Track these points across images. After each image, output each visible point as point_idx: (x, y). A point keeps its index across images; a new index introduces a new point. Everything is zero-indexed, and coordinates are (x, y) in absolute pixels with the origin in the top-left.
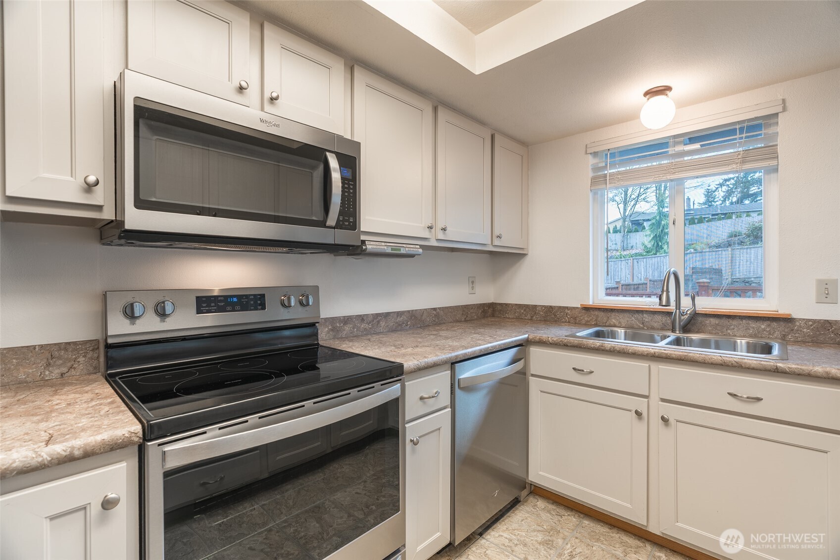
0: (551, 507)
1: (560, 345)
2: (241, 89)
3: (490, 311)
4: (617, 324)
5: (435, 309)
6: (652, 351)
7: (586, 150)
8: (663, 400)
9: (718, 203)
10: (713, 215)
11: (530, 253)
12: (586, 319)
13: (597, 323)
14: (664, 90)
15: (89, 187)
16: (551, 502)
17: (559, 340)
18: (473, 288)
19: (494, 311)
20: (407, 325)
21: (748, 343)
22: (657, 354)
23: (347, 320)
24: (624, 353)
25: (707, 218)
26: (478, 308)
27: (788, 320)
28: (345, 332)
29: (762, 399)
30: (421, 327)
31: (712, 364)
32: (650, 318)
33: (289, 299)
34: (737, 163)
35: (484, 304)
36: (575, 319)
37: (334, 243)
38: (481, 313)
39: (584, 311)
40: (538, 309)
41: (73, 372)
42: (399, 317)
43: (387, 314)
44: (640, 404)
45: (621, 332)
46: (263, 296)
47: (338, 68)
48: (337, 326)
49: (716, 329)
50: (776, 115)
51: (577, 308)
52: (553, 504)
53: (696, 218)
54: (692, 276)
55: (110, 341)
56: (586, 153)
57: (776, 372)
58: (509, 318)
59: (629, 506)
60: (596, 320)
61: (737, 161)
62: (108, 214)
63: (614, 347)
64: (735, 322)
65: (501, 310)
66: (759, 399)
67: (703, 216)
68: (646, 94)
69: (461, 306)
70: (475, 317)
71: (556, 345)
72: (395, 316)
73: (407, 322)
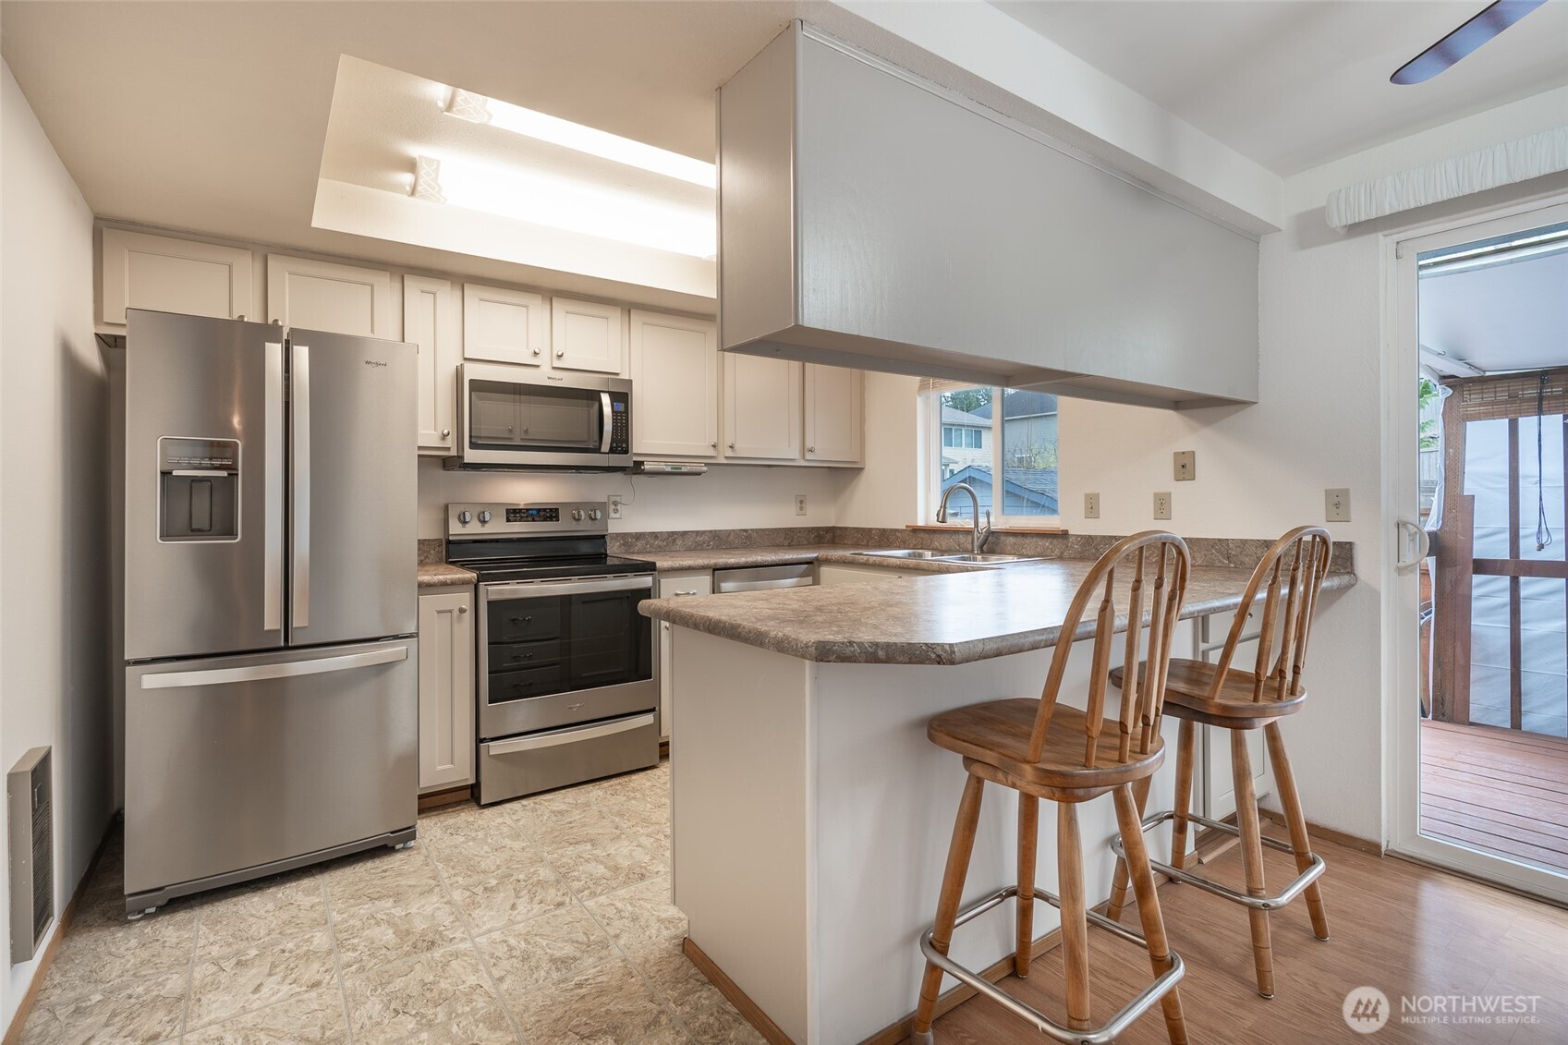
2: (536, 353)
3: (829, 536)
4: (939, 547)
5: (746, 531)
11: (868, 467)
12: (910, 540)
13: (922, 546)
15: (444, 437)
18: (801, 508)
19: (831, 536)
23: (639, 536)
26: (809, 532)
27: (1062, 536)
28: (637, 548)
33: (579, 512)
35: (818, 528)
37: (610, 465)
38: (814, 538)
39: (912, 533)
41: (427, 560)
43: (685, 533)
46: (557, 510)
47: (615, 316)
48: (629, 542)
49: (1014, 549)
51: (906, 530)
55: (451, 538)
60: (922, 543)
62: (453, 452)
64: (1027, 540)
65: (840, 535)
69: (782, 528)
70: (805, 542)
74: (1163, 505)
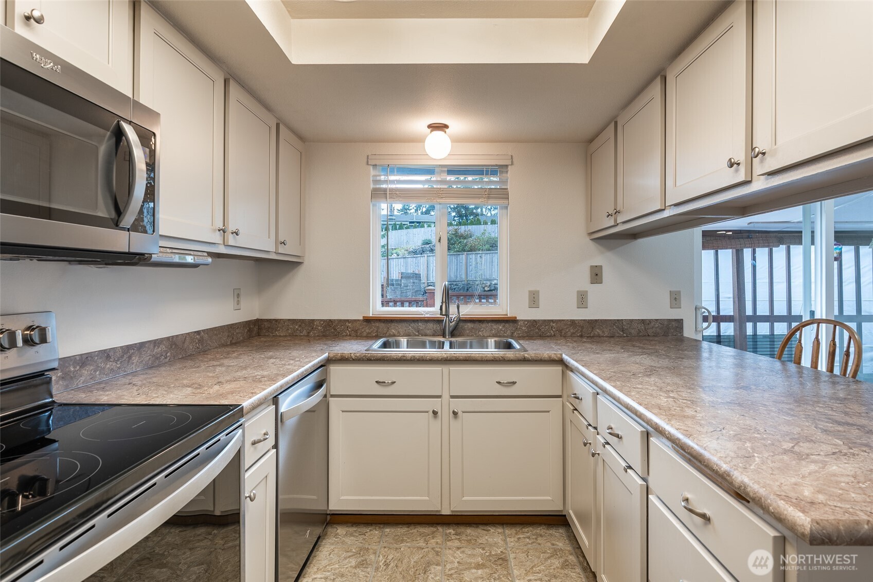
0: (352, 529)
1: (363, 360)
3: (256, 329)
4: (396, 334)
5: (198, 332)
6: (445, 356)
7: (368, 161)
8: (452, 397)
9: (412, 211)
10: (410, 222)
11: (306, 263)
12: (367, 331)
13: (377, 334)
14: (443, 127)
16: (350, 525)
17: (363, 355)
18: (238, 302)
19: (260, 329)
20: (166, 358)
21: (495, 341)
22: (449, 358)
23: (85, 360)
24: (423, 360)
25: (406, 225)
26: (244, 327)
27: (513, 321)
28: (83, 379)
29: (516, 382)
30: (182, 358)
31: (487, 361)
32: (424, 326)
34: (485, 198)
35: (250, 321)
36: (356, 331)
37: (128, 251)
38: (247, 333)
39: (365, 323)
40: (315, 323)
42: (156, 347)
43: (142, 345)
44: (434, 404)
45: (404, 341)
48: (70, 371)
49: (472, 332)
50: (507, 166)
51: (358, 320)
52: (352, 526)
53: (398, 224)
54: (401, 280)
56: (368, 164)
57: (524, 361)
58: (280, 336)
59: (427, 498)
60: (377, 332)
61: (484, 196)
63: (414, 356)
65: (269, 328)
66: (514, 383)
67: (403, 223)
68: (429, 126)
69: (227, 325)
70: (241, 338)
71: (359, 360)
72: (152, 346)
73: (167, 354)
74: (582, 300)
